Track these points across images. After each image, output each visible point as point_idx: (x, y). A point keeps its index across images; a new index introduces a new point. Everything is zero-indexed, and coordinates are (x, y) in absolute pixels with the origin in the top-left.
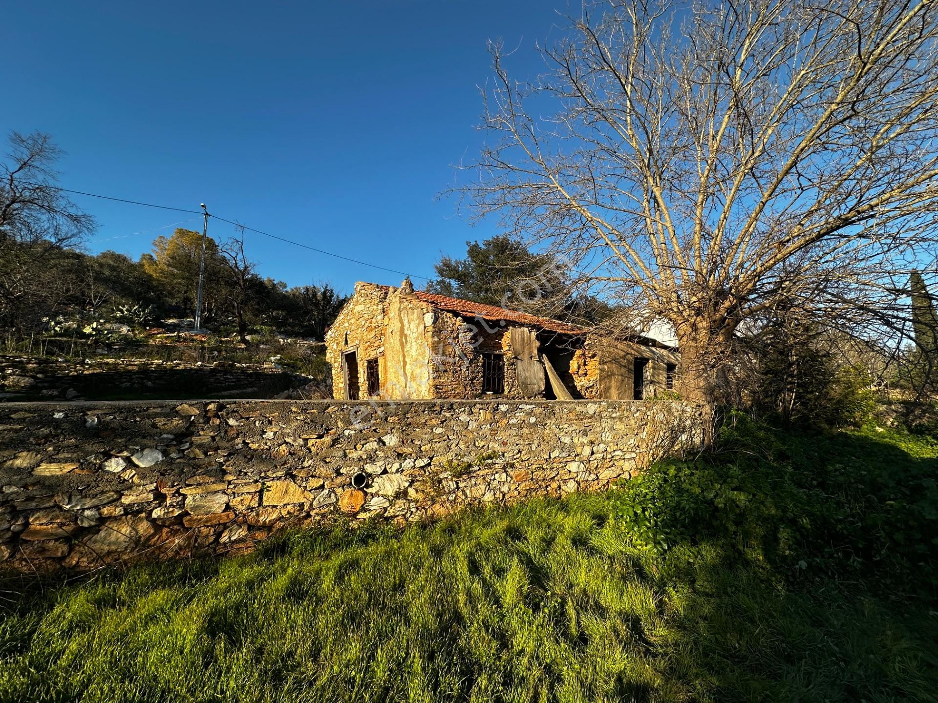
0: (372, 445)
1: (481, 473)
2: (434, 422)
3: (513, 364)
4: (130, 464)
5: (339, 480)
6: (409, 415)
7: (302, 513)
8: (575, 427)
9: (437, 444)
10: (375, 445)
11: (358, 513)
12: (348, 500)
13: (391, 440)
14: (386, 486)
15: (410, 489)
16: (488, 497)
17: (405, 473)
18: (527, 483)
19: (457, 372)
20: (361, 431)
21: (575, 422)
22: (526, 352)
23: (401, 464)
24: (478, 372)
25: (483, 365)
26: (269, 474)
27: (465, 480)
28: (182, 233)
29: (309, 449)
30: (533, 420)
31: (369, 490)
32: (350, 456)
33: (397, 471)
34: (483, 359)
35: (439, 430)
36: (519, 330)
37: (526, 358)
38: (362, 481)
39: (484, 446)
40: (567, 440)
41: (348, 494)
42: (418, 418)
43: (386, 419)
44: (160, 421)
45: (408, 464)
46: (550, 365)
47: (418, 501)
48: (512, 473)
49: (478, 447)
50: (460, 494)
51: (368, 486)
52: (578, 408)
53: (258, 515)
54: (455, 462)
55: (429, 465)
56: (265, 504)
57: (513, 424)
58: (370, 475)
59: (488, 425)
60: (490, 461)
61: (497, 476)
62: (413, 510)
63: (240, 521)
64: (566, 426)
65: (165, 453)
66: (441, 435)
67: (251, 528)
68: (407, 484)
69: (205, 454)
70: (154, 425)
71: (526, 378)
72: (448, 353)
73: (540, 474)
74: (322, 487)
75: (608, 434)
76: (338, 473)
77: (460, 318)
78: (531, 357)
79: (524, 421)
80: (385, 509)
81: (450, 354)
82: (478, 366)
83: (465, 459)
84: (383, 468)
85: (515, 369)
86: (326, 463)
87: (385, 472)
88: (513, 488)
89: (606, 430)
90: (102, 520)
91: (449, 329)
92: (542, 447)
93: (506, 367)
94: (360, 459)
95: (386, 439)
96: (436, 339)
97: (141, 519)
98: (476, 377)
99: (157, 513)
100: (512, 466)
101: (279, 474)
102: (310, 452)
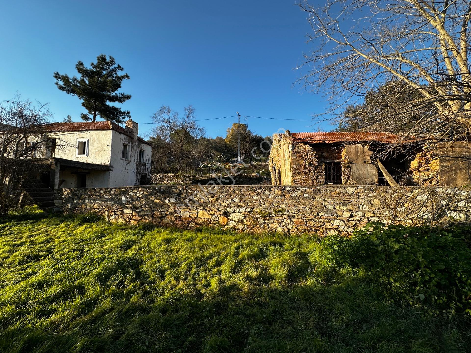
0: (229, 202)
1: (276, 218)
2: (253, 194)
3: (348, 167)
4: (169, 201)
5: (219, 212)
6: (242, 191)
7: (209, 221)
8: (336, 200)
9: (255, 203)
10: (230, 202)
11: (226, 225)
12: (222, 220)
13: (236, 200)
14: (236, 217)
15: (244, 220)
16: (280, 229)
17: (242, 213)
18: (303, 226)
19: (307, 173)
20: (225, 196)
21: (336, 197)
22: (360, 159)
23: (240, 210)
24: (322, 173)
25: (325, 168)
26: (199, 208)
27: (268, 220)
28: (234, 125)
29: (209, 201)
30: (306, 195)
31: (229, 218)
32: (222, 205)
33: (239, 212)
34: (325, 165)
35: (256, 198)
36: (353, 147)
37: (360, 162)
38: (226, 214)
39: (278, 206)
40: (331, 207)
41: (222, 218)
42: (246, 192)
43: (234, 192)
44: (174, 190)
45: (243, 210)
46: (382, 165)
47: (248, 225)
48: (294, 220)
49: (274, 206)
50: (266, 225)
51: (229, 216)
52: (338, 190)
53: (197, 220)
54: (263, 211)
55: (252, 211)
56: (199, 217)
57: (294, 197)
58: (229, 212)
59: (279, 197)
60: (280, 213)
61: (285, 220)
62: (245, 228)
63: (193, 220)
64: (329, 199)
65: (176, 199)
66: (257, 199)
67: (196, 223)
68: (243, 218)
69: (184, 200)
70: (173, 191)
71: (360, 175)
72: (301, 164)
73: (311, 223)
74: (214, 214)
75: (365, 206)
76: (218, 210)
77: (308, 145)
78: (365, 162)
79: (300, 196)
80: (235, 226)
81: (302, 164)
82: (321, 169)
83: (268, 211)
84: (233, 210)
85: (350, 170)
86: (214, 206)
87: (234, 212)
88: (294, 227)
89: (363, 204)
90: (166, 215)
91: (302, 151)
92: (312, 209)
93: (343, 169)
94: (225, 206)
95: (234, 199)
96: (294, 157)
97: (173, 216)
98: (320, 175)
99: (175, 215)
100: (294, 217)
101: (202, 208)
102: (210, 202)
